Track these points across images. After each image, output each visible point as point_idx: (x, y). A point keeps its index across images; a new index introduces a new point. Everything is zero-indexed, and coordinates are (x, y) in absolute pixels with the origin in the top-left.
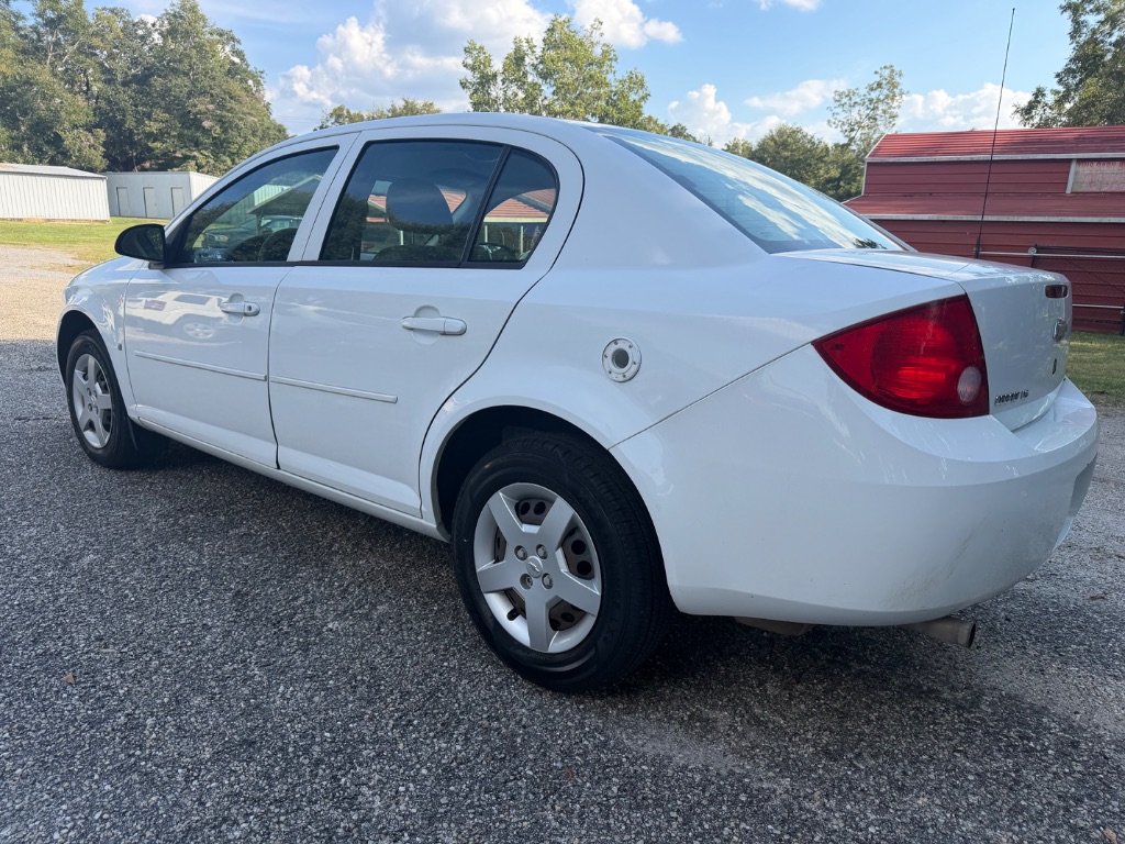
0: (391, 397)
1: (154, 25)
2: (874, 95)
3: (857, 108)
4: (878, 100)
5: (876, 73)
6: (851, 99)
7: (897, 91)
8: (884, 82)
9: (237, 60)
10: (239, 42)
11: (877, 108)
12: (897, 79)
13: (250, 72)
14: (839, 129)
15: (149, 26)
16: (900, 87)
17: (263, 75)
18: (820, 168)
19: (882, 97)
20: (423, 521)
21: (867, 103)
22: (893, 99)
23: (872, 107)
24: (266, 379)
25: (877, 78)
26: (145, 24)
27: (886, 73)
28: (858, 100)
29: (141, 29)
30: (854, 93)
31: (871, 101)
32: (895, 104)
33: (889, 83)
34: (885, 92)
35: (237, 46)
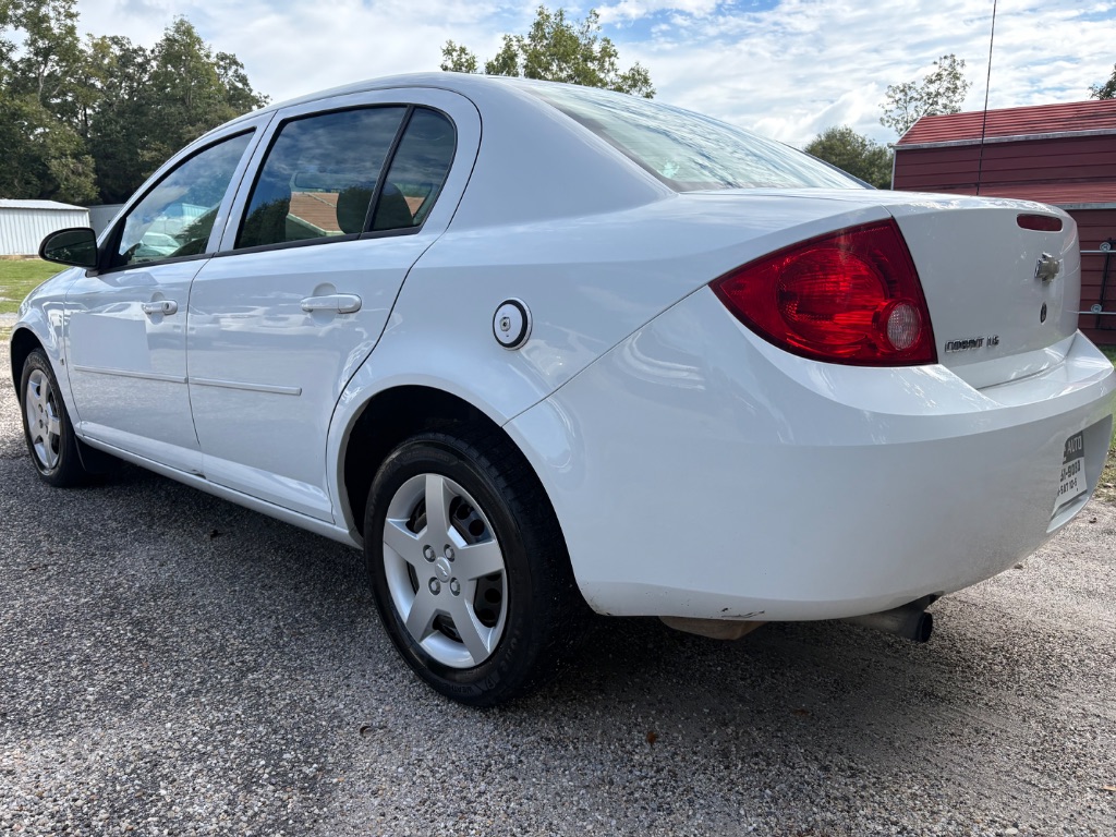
0: (295, 389)
1: (153, 51)
2: (933, 88)
3: (914, 103)
4: (938, 94)
5: (935, 63)
6: (906, 94)
7: (959, 83)
8: (945, 73)
9: (240, 85)
10: (242, 66)
11: (937, 103)
12: (959, 69)
13: (253, 97)
14: (893, 128)
15: (148, 53)
16: (962, 78)
17: (267, 100)
18: (873, 173)
19: (941, 91)
20: (335, 527)
21: (926, 98)
22: (954, 92)
23: (930, 101)
24: (187, 381)
25: (936, 69)
26: (144, 51)
27: (946, 63)
28: (915, 95)
29: (140, 56)
30: (910, 88)
31: (929, 94)
32: (958, 97)
33: (949, 74)
34: (945, 84)
35: (241, 71)
